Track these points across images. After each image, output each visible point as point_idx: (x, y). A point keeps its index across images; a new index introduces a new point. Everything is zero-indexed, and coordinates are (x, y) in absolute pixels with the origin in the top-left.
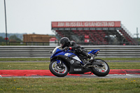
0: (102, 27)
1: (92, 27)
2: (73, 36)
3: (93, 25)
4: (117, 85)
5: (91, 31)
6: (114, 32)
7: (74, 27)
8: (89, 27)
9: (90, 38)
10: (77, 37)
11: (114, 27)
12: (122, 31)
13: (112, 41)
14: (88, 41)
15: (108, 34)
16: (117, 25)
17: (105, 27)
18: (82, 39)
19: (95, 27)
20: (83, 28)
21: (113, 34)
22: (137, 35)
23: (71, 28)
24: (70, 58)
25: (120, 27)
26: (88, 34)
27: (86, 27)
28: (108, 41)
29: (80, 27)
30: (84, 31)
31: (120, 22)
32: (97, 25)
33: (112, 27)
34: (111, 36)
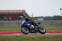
0: (17, 13)
1: (13, 13)
2: (4, 17)
3: (13, 12)
4: (24, 38)
5: (12, 14)
6: (22, 15)
7: (4, 13)
8: (11, 13)
9: (12, 17)
10: (6, 17)
11: (22, 13)
12: (26, 14)
13: (21, 19)
14: (11, 19)
15: (19, 16)
16: (23, 12)
17: (18, 13)
18: (8, 18)
19: (14, 13)
20: (8, 13)
21: (22, 16)
22: (32, 16)
23: (3, 13)
24: (30, 26)
25: (25, 13)
26: (10, 16)
27: (10, 13)
28: (20, 19)
29: (7, 13)
30: (9, 14)
31: (25, 10)
32: (15, 12)
33: (21, 13)
34: (21, 16)
